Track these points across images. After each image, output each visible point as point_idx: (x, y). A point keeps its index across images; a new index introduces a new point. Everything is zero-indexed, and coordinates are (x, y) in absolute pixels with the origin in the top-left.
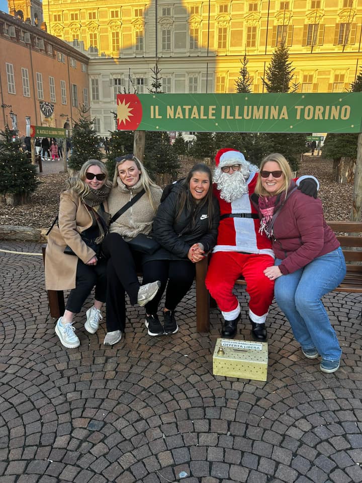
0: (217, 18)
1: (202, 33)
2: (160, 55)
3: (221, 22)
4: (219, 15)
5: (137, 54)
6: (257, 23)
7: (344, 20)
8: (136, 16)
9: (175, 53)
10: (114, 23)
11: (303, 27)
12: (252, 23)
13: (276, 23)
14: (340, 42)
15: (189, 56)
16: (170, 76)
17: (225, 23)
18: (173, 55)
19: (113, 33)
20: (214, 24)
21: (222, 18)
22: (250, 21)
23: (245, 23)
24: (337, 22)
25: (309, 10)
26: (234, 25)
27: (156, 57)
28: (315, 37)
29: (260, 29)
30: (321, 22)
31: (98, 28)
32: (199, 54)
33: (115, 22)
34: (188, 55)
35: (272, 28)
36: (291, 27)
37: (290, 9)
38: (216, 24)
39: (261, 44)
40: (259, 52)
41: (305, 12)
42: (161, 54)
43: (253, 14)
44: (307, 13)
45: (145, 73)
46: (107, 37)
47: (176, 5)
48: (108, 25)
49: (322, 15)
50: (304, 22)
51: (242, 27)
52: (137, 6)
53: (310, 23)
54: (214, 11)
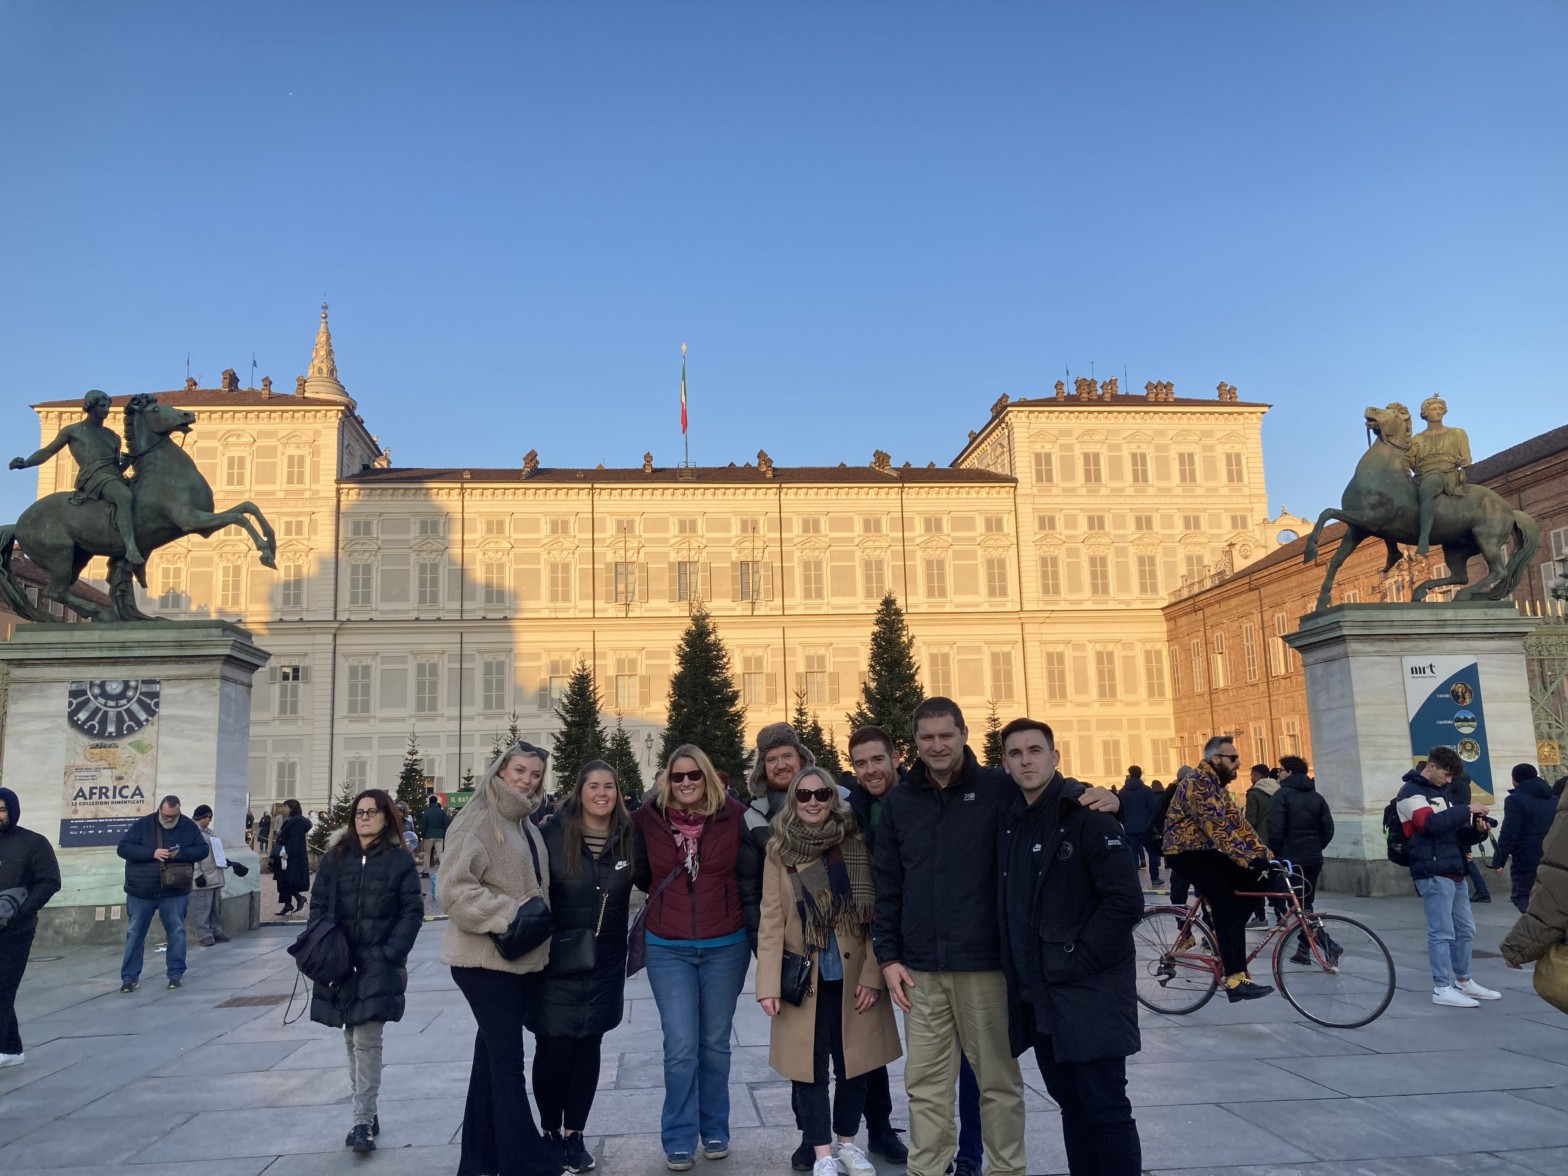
0: (480, 544)
1: (446, 572)
2: (342, 617)
3: (490, 553)
4: (486, 539)
5: (284, 613)
6: (570, 556)
7: (746, 556)
8: (286, 534)
9: (382, 612)
10: (229, 548)
11: (666, 566)
12: (558, 556)
13: (610, 558)
14: (744, 595)
15: (417, 619)
16: (368, 661)
17: (500, 554)
18: (376, 616)
19: (226, 569)
20: (474, 556)
21: (492, 545)
22: (556, 552)
23: (544, 556)
24: (734, 559)
25: (675, 536)
26: (519, 559)
27: (335, 620)
28: (694, 584)
29: (577, 568)
30: (703, 557)
31: (186, 557)
32: (441, 615)
33: (234, 545)
34: (413, 616)
35: (603, 566)
36: (645, 568)
37: (637, 534)
38: (480, 556)
39: (583, 597)
40: (580, 611)
41: (668, 539)
42: (347, 613)
43: (561, 540)
44: (673, 541)
45: (305, 655)
46: (209, 577)
47: (384, 516)
48: (213, 550)
49: (702, 546)
50: (668, 557)
51: (539, 563)
52: (290, 514)
53: (680, 559)
54: (474, 531)
